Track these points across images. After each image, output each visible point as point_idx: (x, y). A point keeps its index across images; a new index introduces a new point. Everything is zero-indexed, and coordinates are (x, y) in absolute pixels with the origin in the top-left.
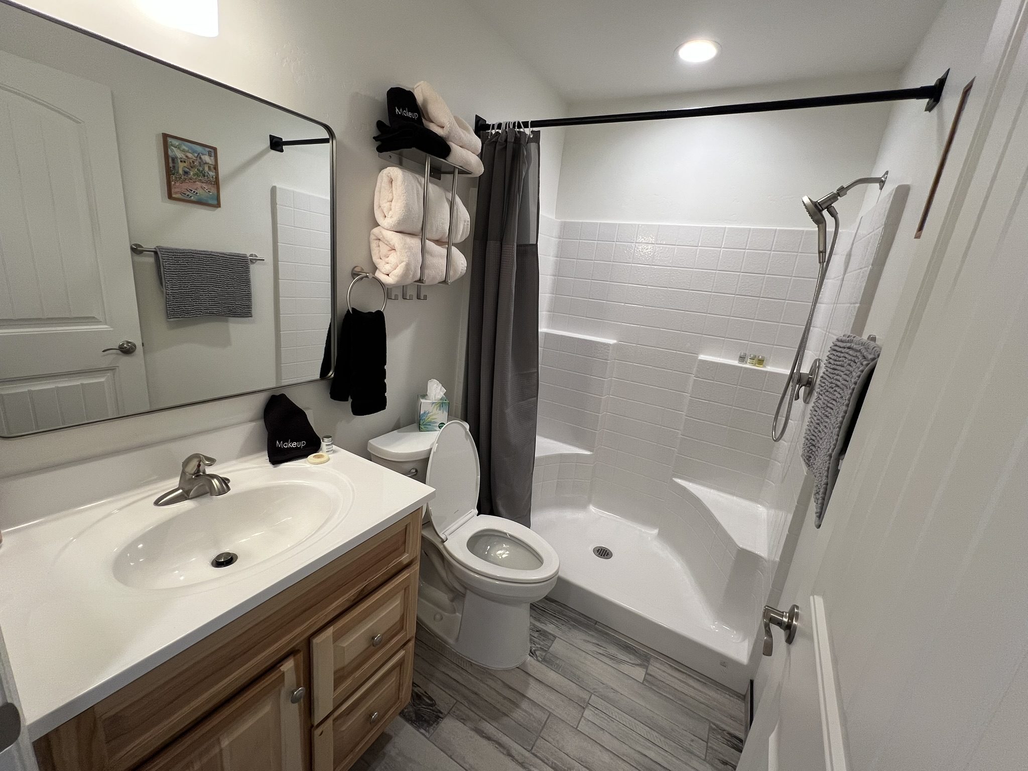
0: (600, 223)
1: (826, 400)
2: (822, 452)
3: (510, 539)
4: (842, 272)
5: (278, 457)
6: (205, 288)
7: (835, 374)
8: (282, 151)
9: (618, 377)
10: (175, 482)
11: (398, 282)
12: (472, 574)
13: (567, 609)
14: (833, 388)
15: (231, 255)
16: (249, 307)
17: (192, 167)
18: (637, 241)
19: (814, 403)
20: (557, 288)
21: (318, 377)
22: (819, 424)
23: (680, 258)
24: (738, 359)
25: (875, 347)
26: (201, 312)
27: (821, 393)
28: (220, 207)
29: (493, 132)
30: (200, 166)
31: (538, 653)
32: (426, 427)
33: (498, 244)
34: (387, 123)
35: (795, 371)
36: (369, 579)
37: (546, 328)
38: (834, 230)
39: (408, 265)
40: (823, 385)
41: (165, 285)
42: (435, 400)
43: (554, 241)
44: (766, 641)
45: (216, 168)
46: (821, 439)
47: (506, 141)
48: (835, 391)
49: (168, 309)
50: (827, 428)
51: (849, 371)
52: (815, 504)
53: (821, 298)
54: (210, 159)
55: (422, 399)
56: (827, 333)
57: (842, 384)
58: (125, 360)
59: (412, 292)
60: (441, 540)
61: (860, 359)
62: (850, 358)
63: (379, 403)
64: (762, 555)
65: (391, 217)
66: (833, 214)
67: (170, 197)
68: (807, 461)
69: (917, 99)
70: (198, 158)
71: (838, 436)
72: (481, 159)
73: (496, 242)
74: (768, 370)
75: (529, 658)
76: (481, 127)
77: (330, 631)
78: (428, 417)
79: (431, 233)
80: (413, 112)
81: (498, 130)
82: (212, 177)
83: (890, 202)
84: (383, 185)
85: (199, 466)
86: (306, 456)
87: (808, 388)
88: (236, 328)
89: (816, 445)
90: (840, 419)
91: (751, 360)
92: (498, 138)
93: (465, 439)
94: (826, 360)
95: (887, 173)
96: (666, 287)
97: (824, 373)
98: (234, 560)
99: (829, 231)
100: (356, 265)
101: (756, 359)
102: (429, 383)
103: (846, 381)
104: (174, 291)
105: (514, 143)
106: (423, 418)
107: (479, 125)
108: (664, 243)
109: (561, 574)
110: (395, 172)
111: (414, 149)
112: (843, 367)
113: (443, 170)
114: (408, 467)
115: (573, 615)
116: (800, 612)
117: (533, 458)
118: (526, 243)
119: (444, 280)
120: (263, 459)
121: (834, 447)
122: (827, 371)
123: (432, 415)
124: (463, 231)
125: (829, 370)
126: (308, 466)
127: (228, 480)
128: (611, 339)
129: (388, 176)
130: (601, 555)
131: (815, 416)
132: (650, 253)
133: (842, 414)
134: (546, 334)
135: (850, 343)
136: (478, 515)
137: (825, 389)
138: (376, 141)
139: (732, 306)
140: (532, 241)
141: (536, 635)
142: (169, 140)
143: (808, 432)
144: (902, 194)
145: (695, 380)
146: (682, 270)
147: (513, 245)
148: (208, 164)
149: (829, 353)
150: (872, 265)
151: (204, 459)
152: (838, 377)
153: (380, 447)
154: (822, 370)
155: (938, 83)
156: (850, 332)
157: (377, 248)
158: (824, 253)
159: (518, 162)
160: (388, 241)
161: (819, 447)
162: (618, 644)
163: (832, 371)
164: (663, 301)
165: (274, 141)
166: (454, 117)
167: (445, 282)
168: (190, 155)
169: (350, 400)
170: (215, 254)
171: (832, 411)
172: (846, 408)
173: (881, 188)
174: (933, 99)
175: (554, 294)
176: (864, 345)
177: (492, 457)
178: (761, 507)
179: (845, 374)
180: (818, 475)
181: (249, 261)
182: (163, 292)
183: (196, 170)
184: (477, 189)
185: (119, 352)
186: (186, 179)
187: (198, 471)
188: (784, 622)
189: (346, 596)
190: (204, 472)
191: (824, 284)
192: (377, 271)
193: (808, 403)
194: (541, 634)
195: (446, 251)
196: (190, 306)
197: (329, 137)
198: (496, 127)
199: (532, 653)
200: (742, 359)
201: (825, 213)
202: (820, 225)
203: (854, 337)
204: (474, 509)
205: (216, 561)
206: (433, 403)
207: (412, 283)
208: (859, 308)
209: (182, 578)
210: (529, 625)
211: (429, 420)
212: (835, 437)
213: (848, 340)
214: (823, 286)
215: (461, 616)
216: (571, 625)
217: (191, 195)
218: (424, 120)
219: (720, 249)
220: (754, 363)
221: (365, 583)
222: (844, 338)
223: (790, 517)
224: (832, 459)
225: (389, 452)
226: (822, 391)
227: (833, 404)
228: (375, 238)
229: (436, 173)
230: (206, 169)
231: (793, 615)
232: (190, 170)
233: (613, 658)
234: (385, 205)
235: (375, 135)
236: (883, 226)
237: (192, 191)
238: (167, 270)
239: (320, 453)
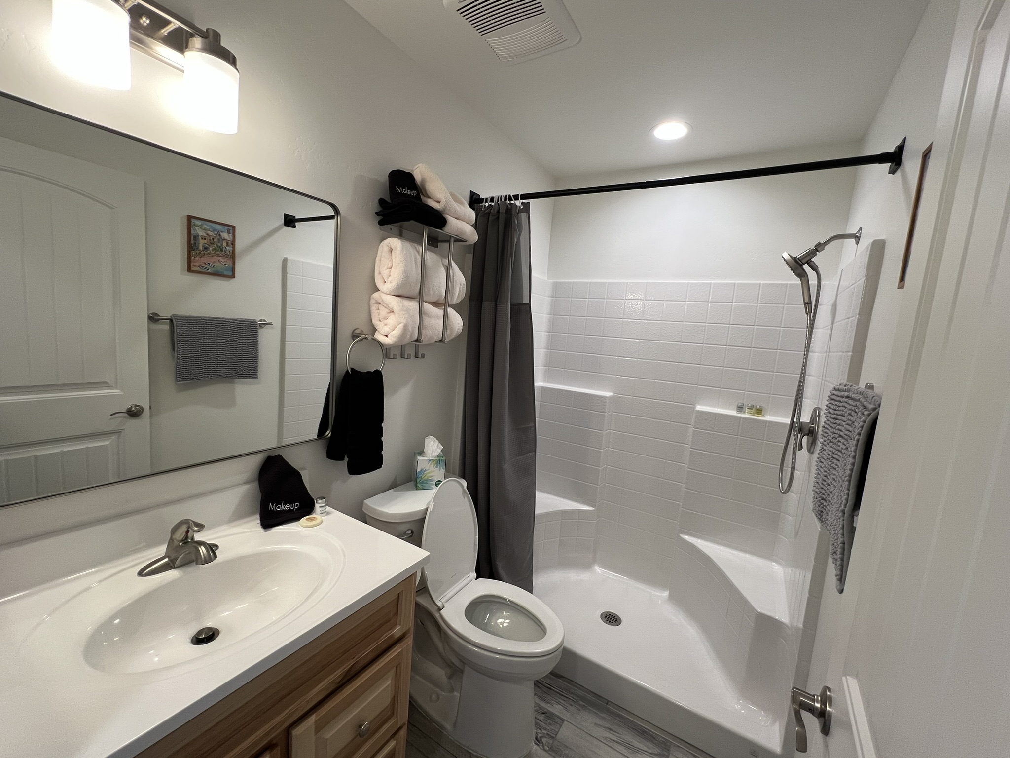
0: (590, 282)
1: (831, 451)
2: (834, 507)
3: (510, 606)
4: (831, 322)
5: (269, 520)
6: (214, 352)
7: (837, 424)
8: (294, 227)
9: (616, 429)
10: (162, 550)
11: (396, 342)
12: (470, 647)
13: (575, 686)
14: (836, 439)
15: (241, 321)
16: (255, 369)
17: (211, 244)
18: (627, 298)
19: (819, 454)
20: (551, 345)
21: (315, 436)
22: (827, 477)
23: (670, 312)
24: (736, 409)
25: (874, 396)
26: (209, 375)
27: (825, 443)
28: (234, 278)
29: (487, 205)
30: (219, 242)
31: (544, 740)
32: (422, 486)
33: (493, 304)
34: (388, 199)
35: (795, 420)
36: (357, 657)
37: (541, 382)
38: (816, 282)
39: (405, 327)
40: (826, 435)
41: (177, 350)
42: (432, 457)
43: (547, 300)
44: (798, 732)
45: (233, 243)
46: (831, 492)
47: (498, 212)
48: (839, 441)
49: (178, 372)
50: (836, 481)
51: (851, 421)
52: (834, 565)
53: (812, 347)
54: (229, 236)
55: (420, 456)
56: (823, 382)
57: (845, 434)
58: (133, 422)
59: (410, 351)
60: (437, 608)
61: (861, 409)
62: (850, 407)
63: (374, 462)
64: (783, 620)
65: (391, 282)
66: (814, 268)
67: (189, 270)
68: (819, 516)
69: (879, 164)
70: (218, 237)
71: (849, 490)
72: (476, 229)
73: (490, 302)
74: (768, 420)
75: (535, 746)
76: (475, 201)
77: (313, 718)
78: (424, 475)
79: (430, 296)
80: (411, 190)
81: (491, 203)
82: (229, 252)
83: (868, 256)
84: (383, 254)
85: (188, 532)
86: (298, 519)
87: (811, 438)
88: (243, 390)
89: (827, 499)
90: (848, 472)
91: (749, 410)
92: (491, 210)
93: (462, 497)
94: (826, 410)
95: (861, 229)
96: (658, 341)
97: (825, 423)
98: (216, 634)
99: (812, 284)
100: (356, 328)
101: (754, 408)
102: (426, 440)
103: (849, 431)
104: (185, 356)
105: (505, 214)
106: (420, 476)
107: (474, 199)
108: (653, 299)
109: (566, 644)
110: (395, 243)
111: (412, 221)
112: (844, 416)
113: (440, 239)
114: (403, 528)
115: (580, 693)
116: (832, 695)
117: (533, 515)
118: (521, 303)
119: (441, 338)
120: (255, 522)
121: (846, 502)
122: (828, 420)
123: (429, 473)
124: (459, 295)
125: (830, 420)
126: (300, 529)
127: (217, 546)
128: (607, 391)
129: (388, 246)
130: (610, 622)
131: (821, 467)
132: (639, 308)
133: (849, 467)
134: (543, 388)
135: (848, 392)
136: (476, 579)
137: (828, 439)
138: (378, 215)
139: (725, 357)
140: (526, 301)
141: (542, 717)
142: (193, 221)
143: (817, 485)
144: (878, 249)
145: (694, 431)
146: (672, 324)
147: (507, 305)
148: (227, 240)
149: (828, 402)
150: (859, 314)
151: (193, 526)
152: (840, 427)
153: (376, 507)
154: (823, 419)
155: (897, 150)
156: (846, 380)
157: (377, 311)
158: (810, 305)
159: (510, 230)
160: (387, 304)
161: (830, 502)
162: (633, 729)
163: (833, 421)
164: (656, 353)
165: (288, 219)
166: (450, 193)
167: (441, 341)
168: (210, 233)
169: (346, 459)
170: (227, 320)
171: (838, 463)
172: (853, 461)
173: (857, 243)
174: (894, 163)
175: (549, 349)
176: (862, 395)
177: (491, 516)
178: (777, 565)
179: (847, 424)
180: (833, 532)
181: (258, 326)
182: (174, 357)
183: (215, 246)
184: (472, 255)
185: (126, 415)
186: (205, 254)
187: (187, 537)
188: (817, 707)
189: (331, 678)
190: (193, 539)
191: (813, 333)
192: (377, 332)
193: (812, 453)
194: (548, 716)
195: (443, 312)
196: (199, 369)
197: (334, 214)
198: (489, 200)
199: (538, 741)
200: (740, 408)
201: (806, 267)
202: (803, 279)
203: (851, 386)
204: (472, 572)
205: (196, 638)
206: (430, 460)
207: (410, 343)
208: (852, 356)
209: (156, 659)
210: (533, 706)
211: (426, 478)
212: (846, 492)
213: (846, 389)
214: (813, 336)
215: (459, 695)
216: (580, 705)
217: (208, 267)
218: (422, 197)
219: (707, 303)
220: (752, 412)
221: (352, 662)
222: (841, 387)
223: (809, 576)
224: (846, 515)
225: (383, 512)
226: (825, 441)
227: (838, 455)
228: (375, 302)
229: (434, 242)
230: (224, 244)
231: (825, 699)
232: (209, 245)
233: (628, 746)
234: (385, 272)
235: (377, 211)
236: (865, 278)
237: (209, 264)
238: (180, 336)
239: (313, 516)
